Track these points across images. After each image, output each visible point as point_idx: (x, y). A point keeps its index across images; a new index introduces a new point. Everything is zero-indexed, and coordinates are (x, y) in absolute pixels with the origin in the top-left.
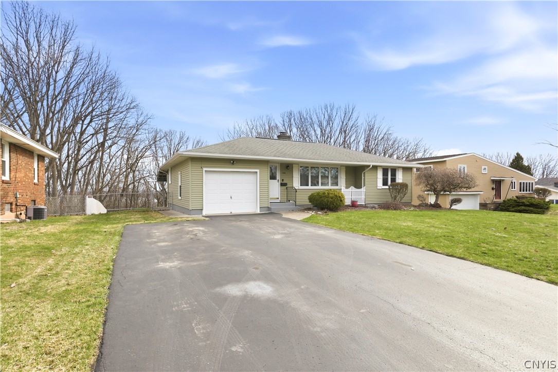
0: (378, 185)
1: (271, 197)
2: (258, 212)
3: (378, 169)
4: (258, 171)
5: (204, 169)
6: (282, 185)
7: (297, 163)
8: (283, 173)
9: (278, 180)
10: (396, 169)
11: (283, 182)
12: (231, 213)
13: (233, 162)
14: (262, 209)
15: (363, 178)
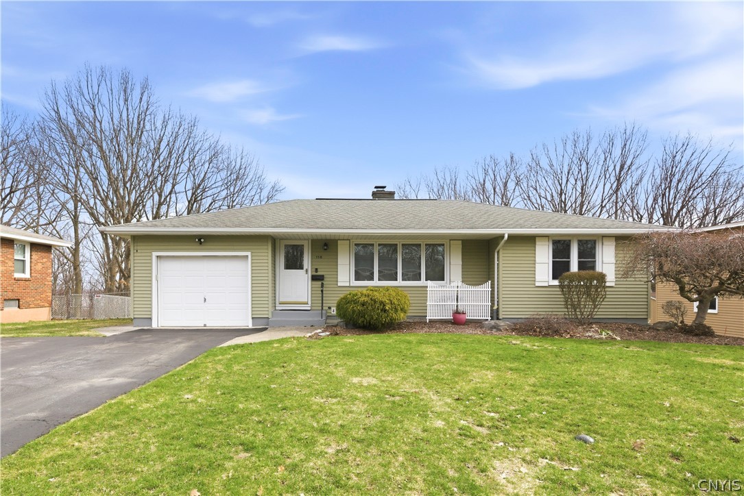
0: (537, 278)
1: (282, 300)
2: (251, 326)
3: (537, 243)
4: (249, 254)
5: (155, 254)
6: (314, 278)
7: (348, 239)
8: (316, 256)
9: (307, 271)
10: (595, 242)
11: (319, 273)
12: (205, 326)
13: (201, 240)
14: (256, 320)
15: (496, 262)
